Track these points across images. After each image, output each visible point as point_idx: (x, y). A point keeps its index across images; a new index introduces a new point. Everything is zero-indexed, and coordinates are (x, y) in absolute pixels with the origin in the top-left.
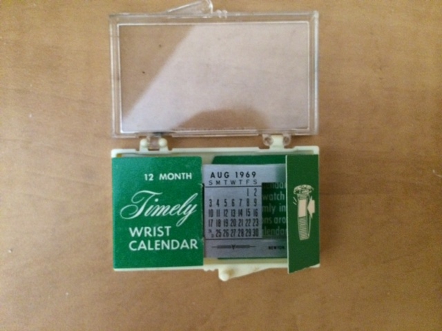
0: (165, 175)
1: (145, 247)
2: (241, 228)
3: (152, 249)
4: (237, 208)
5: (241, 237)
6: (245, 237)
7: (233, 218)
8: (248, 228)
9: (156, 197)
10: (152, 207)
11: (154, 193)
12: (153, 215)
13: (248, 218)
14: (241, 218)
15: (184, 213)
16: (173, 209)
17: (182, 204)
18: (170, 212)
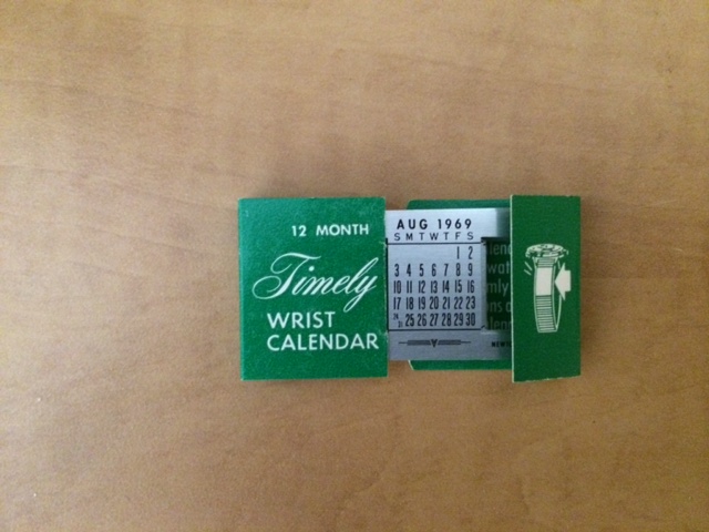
0: (325, 227)
1: (292, 346)
2: (446, 312)
3: (305, 349)
4: (440, 278)
5: (447, 327)
6: (453, 327)
7: (434, 295)
8: (458, 311)
9: (311, 263)
10: (304, 279)
11: (308, 258)
12: (305, 293)
13: (459, 295)
14: (446, 294)
15: (356, 289)
16: (338, 283)
17: (352, 276)
18: (334, 289)
